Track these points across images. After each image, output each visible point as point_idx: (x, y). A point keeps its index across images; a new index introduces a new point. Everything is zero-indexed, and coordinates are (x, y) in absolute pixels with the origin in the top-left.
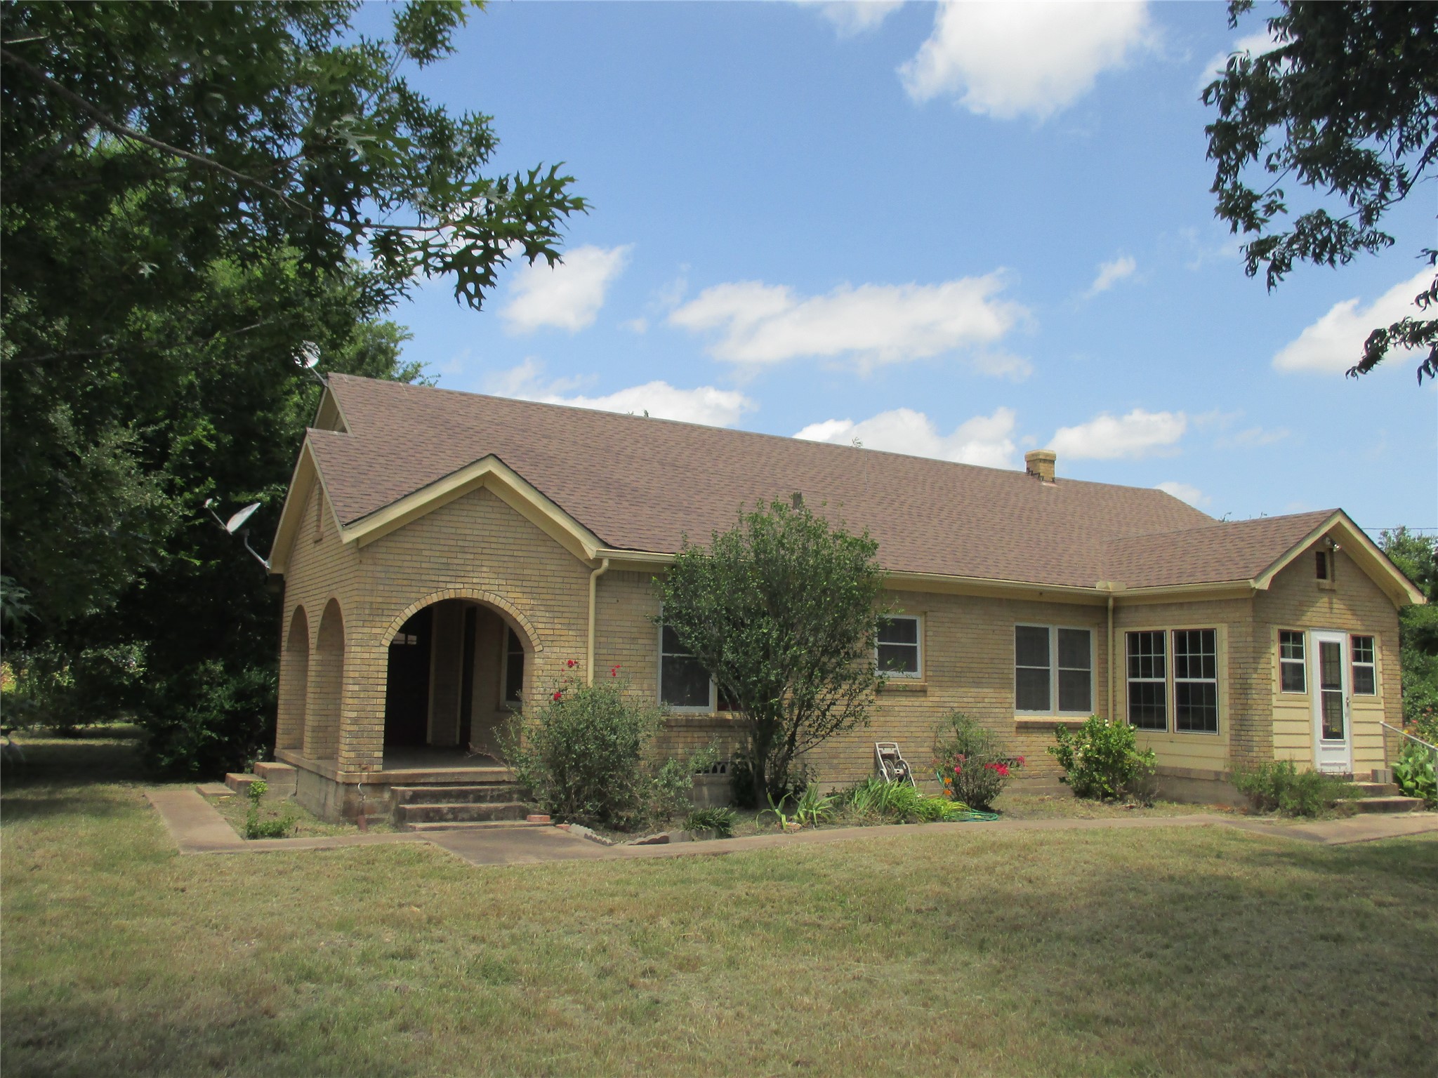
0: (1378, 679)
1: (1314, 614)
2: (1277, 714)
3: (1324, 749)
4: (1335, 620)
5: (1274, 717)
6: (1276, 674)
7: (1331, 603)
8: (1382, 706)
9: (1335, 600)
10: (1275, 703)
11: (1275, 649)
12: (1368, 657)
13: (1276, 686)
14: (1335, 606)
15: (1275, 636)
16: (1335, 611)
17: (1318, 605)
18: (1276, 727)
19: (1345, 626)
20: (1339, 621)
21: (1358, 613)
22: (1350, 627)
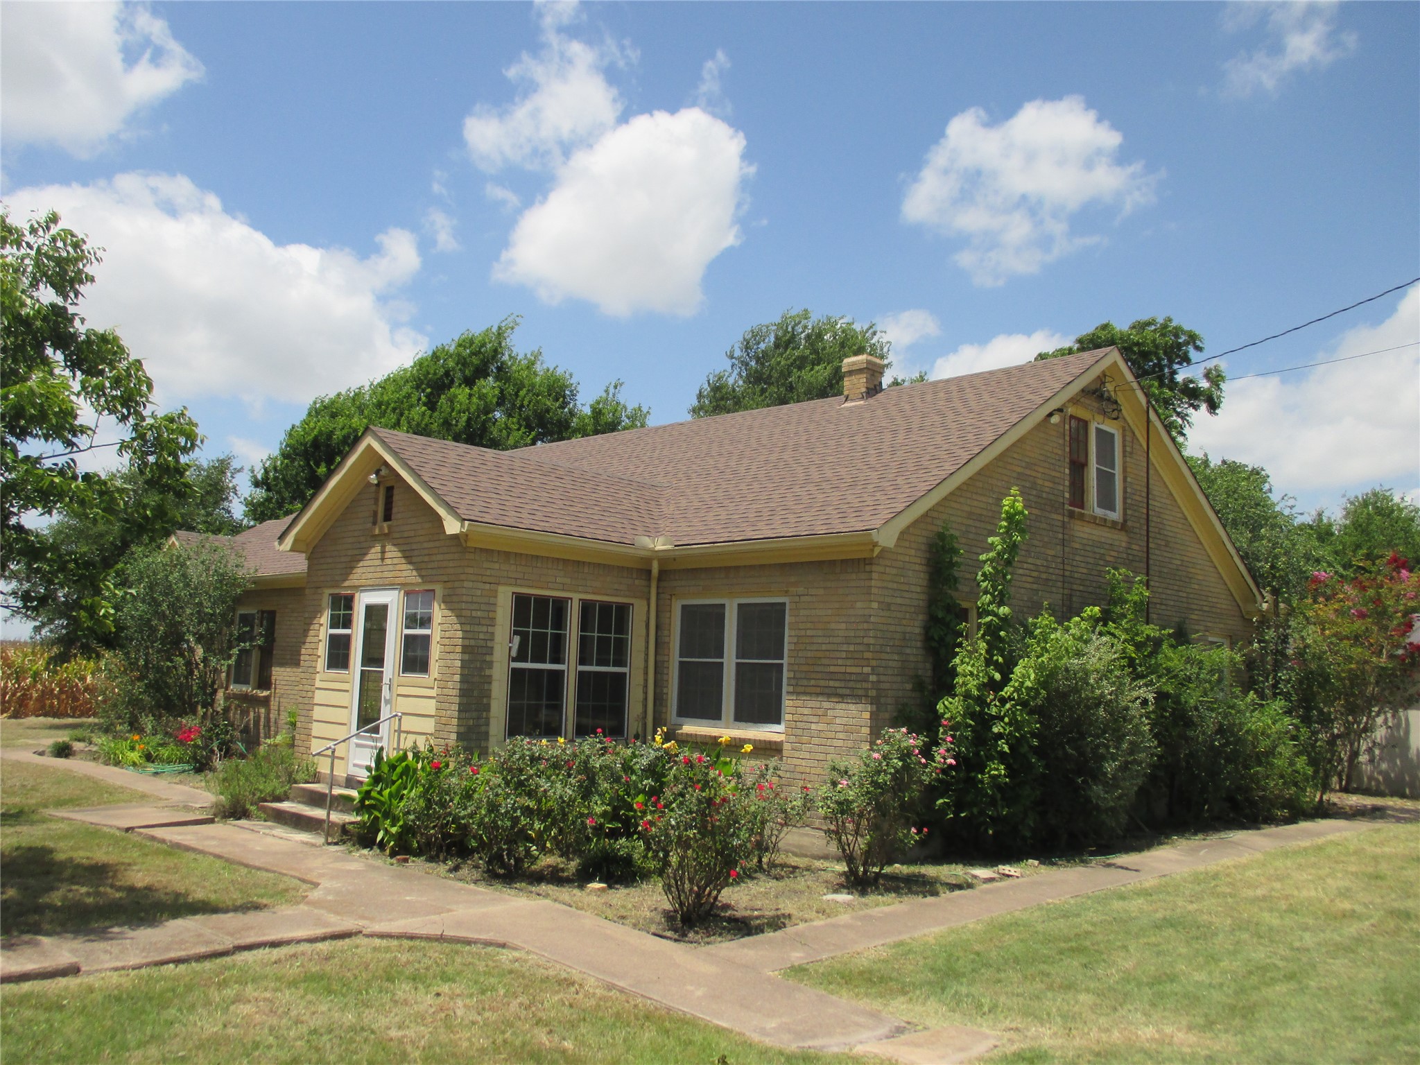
0: (435, 652)
1: (364, 570)
2: (319, 697)
3: (358, 745)
4: (386, 574)
5: (316, 701)
6: (323, 650)
7: (383, 552)
8: (433, 693)
9: (388, 548)
10: (318, 684)
11: (325, 618)
12: (426, 622)
13: (321, 663)
14: (388, 555)
15: (326, 600)
16: (388, 561)
17: (369, 557)
18: (318, 713)
19: (398, 581)
20: (391, 574)
21: (414, 559)
22: (401, 580)
